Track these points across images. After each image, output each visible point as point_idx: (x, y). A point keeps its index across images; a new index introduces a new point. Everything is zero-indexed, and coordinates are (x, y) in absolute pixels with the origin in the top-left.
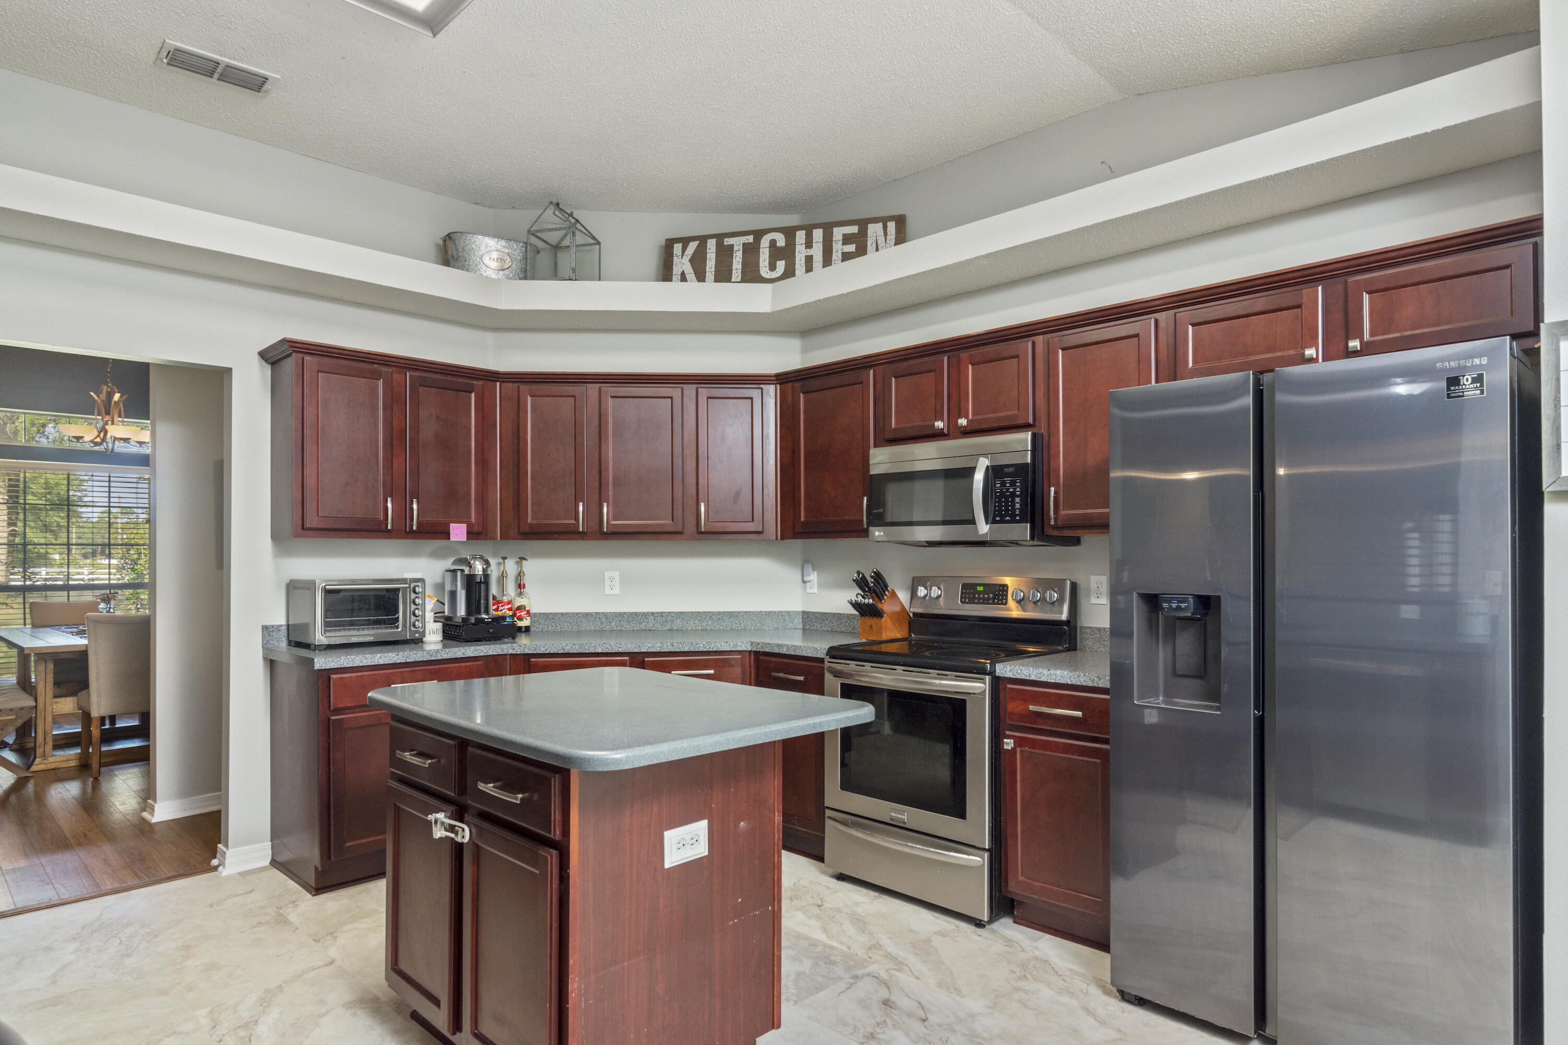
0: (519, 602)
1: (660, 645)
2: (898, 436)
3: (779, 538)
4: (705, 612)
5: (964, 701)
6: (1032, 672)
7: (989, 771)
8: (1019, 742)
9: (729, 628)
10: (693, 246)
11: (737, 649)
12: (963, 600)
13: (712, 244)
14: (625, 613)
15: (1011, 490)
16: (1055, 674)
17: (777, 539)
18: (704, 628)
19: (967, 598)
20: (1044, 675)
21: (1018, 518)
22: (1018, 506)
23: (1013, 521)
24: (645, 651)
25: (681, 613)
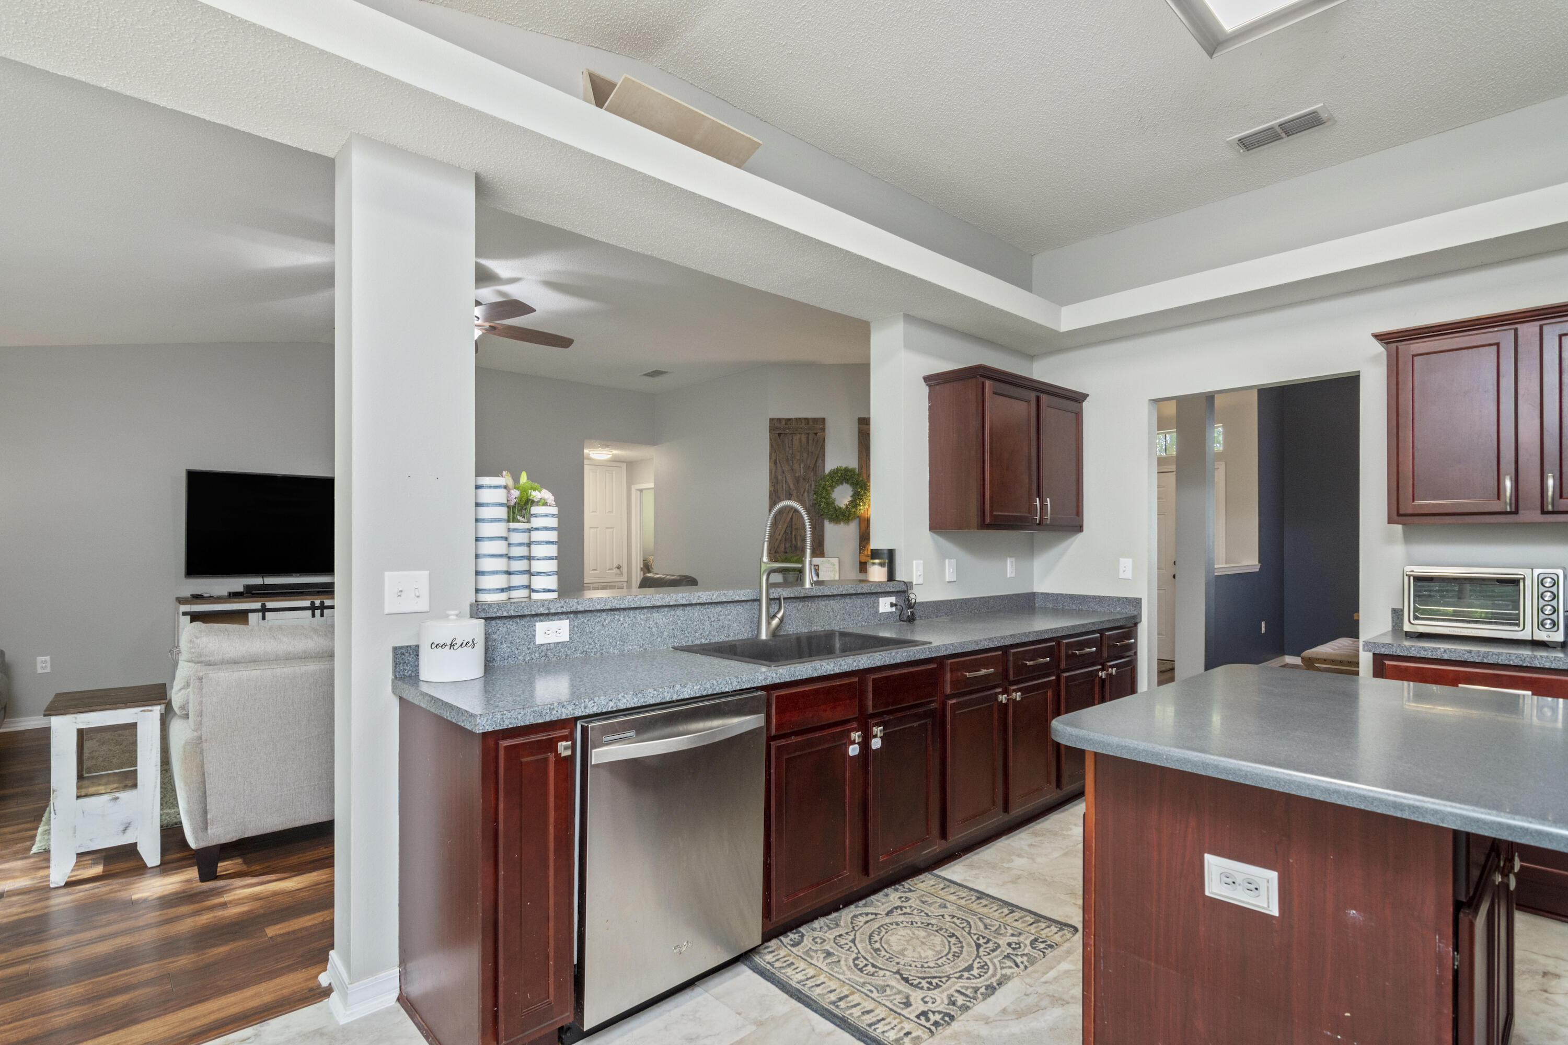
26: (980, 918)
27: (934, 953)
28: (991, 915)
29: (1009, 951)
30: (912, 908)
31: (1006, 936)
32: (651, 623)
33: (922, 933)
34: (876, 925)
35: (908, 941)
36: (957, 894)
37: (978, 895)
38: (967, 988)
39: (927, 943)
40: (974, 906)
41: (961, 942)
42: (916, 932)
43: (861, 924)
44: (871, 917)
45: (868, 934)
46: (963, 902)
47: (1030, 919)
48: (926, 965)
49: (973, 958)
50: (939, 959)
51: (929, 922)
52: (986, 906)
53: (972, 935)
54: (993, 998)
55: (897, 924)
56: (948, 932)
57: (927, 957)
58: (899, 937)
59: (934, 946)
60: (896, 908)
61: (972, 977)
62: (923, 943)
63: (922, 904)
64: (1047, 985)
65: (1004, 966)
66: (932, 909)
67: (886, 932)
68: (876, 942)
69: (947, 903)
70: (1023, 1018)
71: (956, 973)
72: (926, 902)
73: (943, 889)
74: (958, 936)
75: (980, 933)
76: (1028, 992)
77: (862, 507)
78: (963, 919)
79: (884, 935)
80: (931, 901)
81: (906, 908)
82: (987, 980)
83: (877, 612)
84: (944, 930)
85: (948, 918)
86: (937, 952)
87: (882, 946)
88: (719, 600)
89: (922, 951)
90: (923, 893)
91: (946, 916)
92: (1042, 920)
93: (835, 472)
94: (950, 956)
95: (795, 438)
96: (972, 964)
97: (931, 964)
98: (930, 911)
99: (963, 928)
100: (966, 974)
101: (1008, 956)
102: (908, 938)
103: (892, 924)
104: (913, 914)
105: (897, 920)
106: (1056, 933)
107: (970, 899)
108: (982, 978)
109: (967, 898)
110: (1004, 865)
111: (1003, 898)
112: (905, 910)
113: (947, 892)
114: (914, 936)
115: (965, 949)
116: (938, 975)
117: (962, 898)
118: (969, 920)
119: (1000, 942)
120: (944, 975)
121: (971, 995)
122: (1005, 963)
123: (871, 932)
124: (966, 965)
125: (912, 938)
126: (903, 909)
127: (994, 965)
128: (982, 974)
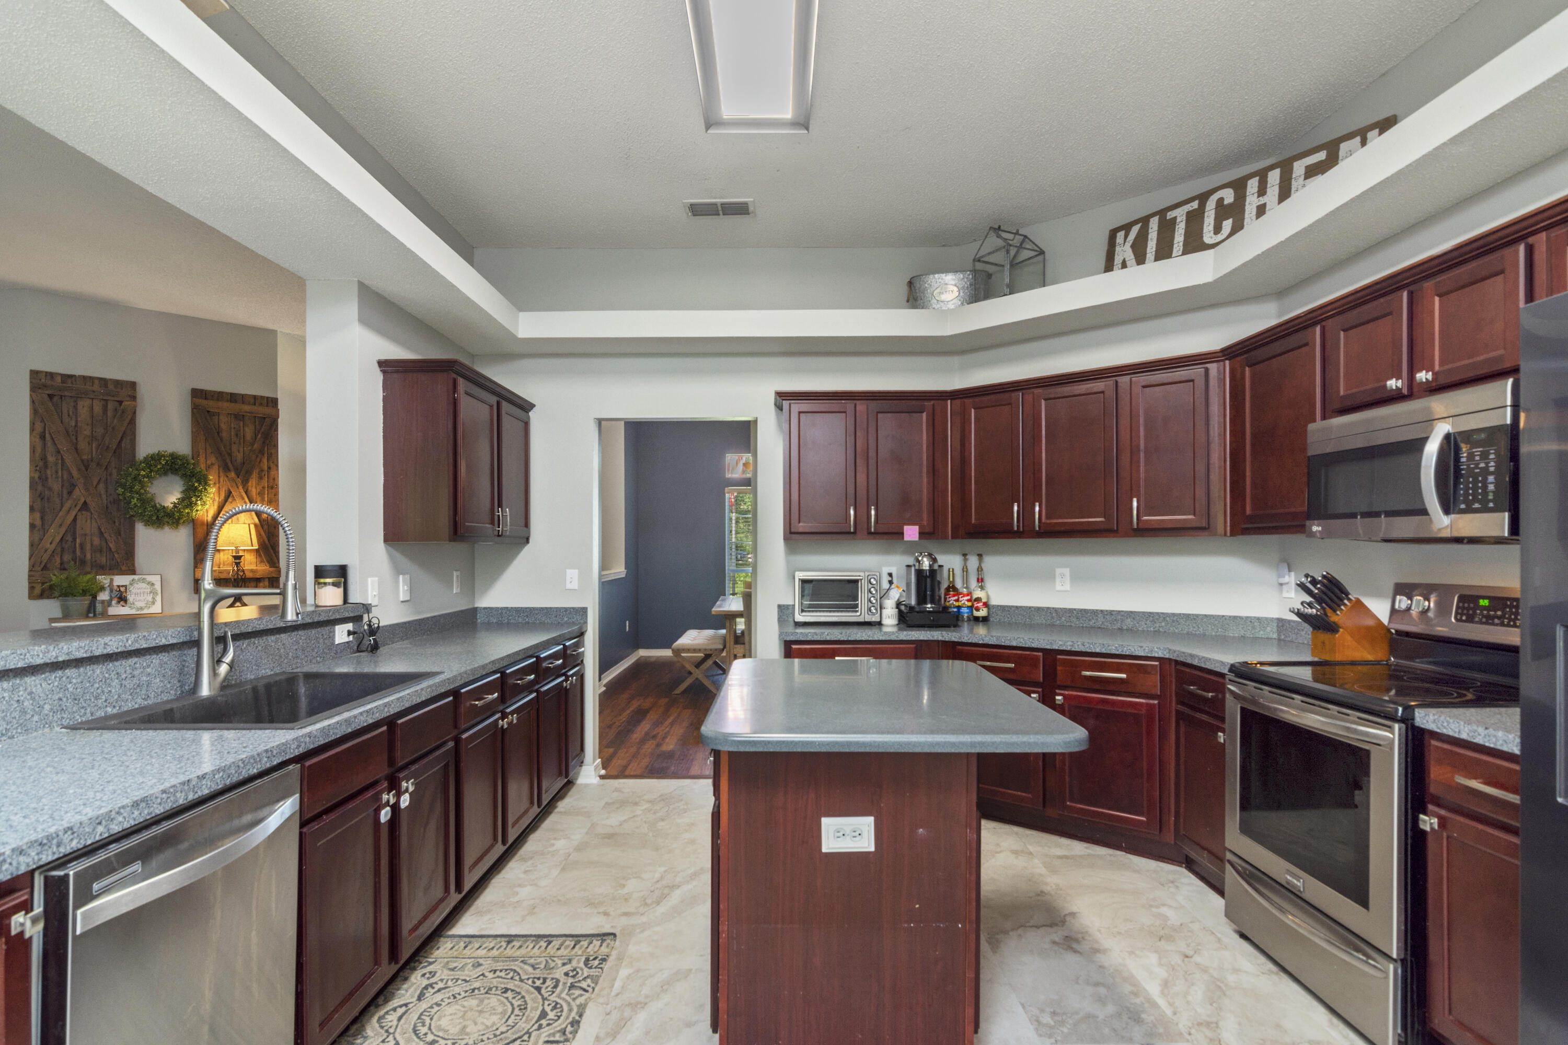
0: (978, 594)
1: (1071, 643)
2: (1349, 403)
3: (1228, 534)
4: (1158, 613)
5: (1368, 753)
6: (1462, 727)
7: (1399, 853)
8: (1443, 822)
9: (1185, 632)
10: (1135, 230)
11: (1153, 655)
12: (1459, 617)
13: (1154, 223)
14: (1075, 609)
15: (1482, 465)
16: (1495, 736)
17: (1225, 535)
18: (1157, 629)
19: (1465, 614)
20: (1479, 735)
21: (1491, 505)
22: (1491, 487)
23: (1485, 509)
24: (1057, 648)
25: (1131, 612)
26: (522, 961)
27: (499, 1016)
28: (531, 954)
29: (570, 980)
30: (445, 981)
31: (558, 968)
32: (21, 693)
33: (473, 1002)
34: (413, 1017)
35: (463, 1017)
36: (484, 946)
37: (507, 939)
38: (554, 1034)
39: (485, 1010)
40: (509, 952)
41: (519, 993)
42: (465, 1003)
43: (395, 1023)
44: (400, 1011)
45: (411, 1030)
46: (495, 953)
47: (570, 942)
48: (498, 1032)
49: (541, 1003)
50: (507, 1020)
51: (472, 987)
52: (520, 947)
53: (526, 981)
54: (580, 1032)
55: (438, 1005)
56: (499, 988)
57: (494, 1024)
58: (450, 1018)
59: (494, 1010)
60: (426, 988)
61: (551, 1022)
62: (481, 1012)
63: (452, 973)
64: (620, 996)
65: (574, 996)
66: (466, 972)
67: (431, 1019)
68: (426, 1034)
69: (479, 960)
70: (618, 1037)
71: (533, 1025)
72: (455, 968)
73: (465, 947)
74: (513, 988)
75: (532, 976)
76: (608, 1011)
77: (199, 508)
78: (506, 970)
79: (430, 1024)
80: (461, 966)
81: (436, 983)
82: (567, 1018)
83: (333, 643)
84: (494, 989)
85: (491, 975)
86: (501, 1013)
87: (435, 1035)
88: (137, 646)
89: (485, 1021)
90: (446, 960)
91: (487, 974)
92: (581, 939)
93: (154, 459)
94: (517, 1012)
95: (80, 404)
96: (543, 1009)
97: (504, 1029)
98: (467, 976)
99: (512, 978)
100: (544, 1022)
101: (572, 986)
102: (461, 1014)
103: (431, 1007)
104: (449, 987)
105: (435, 1001)
106: (601, 946)
107: (501, 947)
108: (562, 1018)
109: (497, 947)
110: (511, 900)
111: (534, 933)
112: (437, 987)
113: (472, 949)
114: (466, 1009)
115: (527, 998)
116: (516, 1036)
117: (492, 948)
118: (513, 968)
119: (557, 976)
120: (522, 1033)
121: (562, 1039)
122: (574, 994)
123: (412, 1027)
124: (538, 1013)
125: (465, 1012)
126: (434, 985)
127: (564, 999)
128: (559, 1014)
